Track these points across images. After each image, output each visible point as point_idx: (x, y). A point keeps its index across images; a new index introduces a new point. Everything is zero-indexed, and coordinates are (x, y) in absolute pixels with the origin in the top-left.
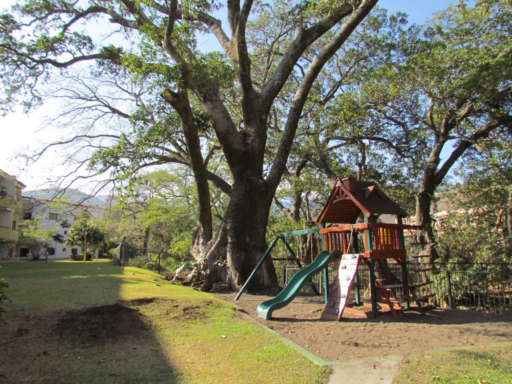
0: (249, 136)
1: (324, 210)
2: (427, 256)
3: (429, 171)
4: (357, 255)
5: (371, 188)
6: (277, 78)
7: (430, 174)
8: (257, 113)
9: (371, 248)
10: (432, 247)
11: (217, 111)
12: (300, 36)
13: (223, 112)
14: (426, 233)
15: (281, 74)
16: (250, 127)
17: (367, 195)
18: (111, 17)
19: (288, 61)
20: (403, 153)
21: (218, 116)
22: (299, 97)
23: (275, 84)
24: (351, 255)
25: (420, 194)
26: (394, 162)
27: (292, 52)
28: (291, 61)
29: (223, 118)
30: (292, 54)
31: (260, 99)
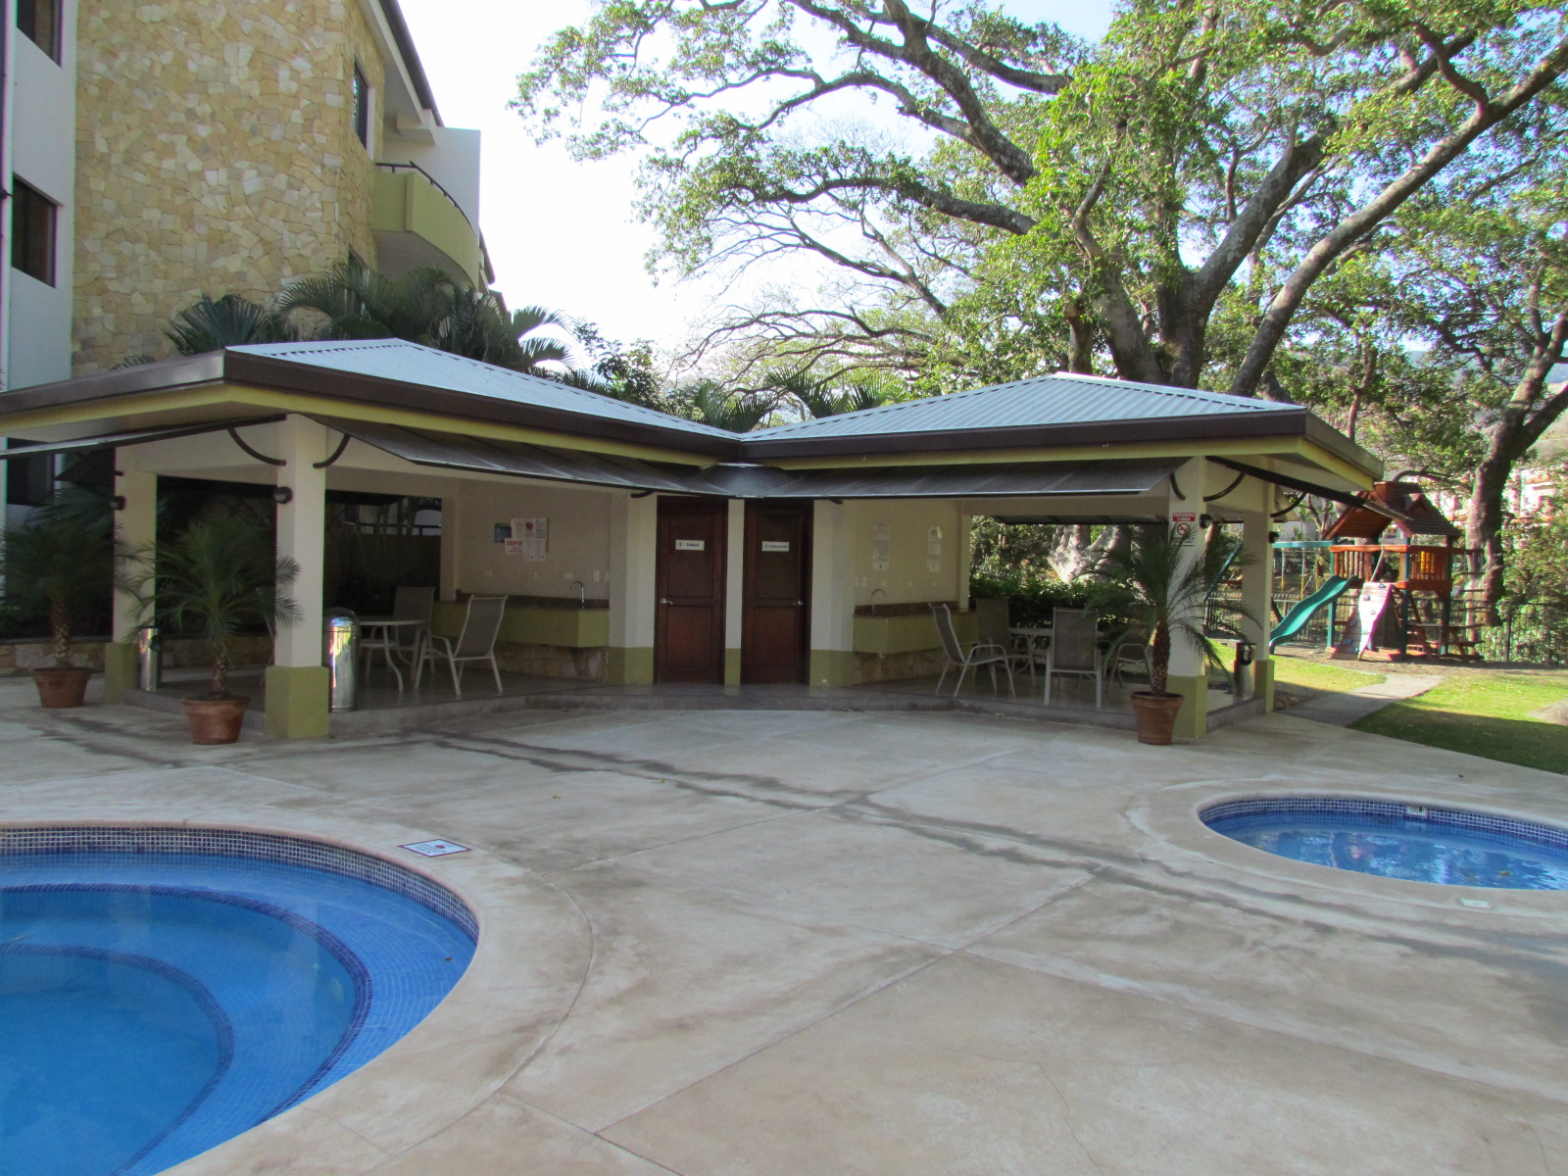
0: (1170, 359)
1: (1340, 520)
2: (1481, 591)
3: (1513, 417)
4: (1388, 585)
5: (1414, 497)
6: (1234, 248)
7: (1514, 424)
8: (1189, 316)
9: (1407, 576)
10: (1495, 573)
11: (1117, 311)
12: (1286, 163)
13: (1128, 313)
14: (1487, 543)
15: (1242, 240)
16: (1173, 341)
17: (1408, 507)
18: (901, 105)
19: (1258, 214)
20: (1459, 342)
21: (1120, 322)
22: (1284, 305)
23: (1229, 260)
24: (1377, 584)
25: (1486, 465)
26: (1433, 357)
27: (1266, 196)
28: (1264, 213)
29: (1129, 325)
30: (1266, 199)
31: (1196, 287)
